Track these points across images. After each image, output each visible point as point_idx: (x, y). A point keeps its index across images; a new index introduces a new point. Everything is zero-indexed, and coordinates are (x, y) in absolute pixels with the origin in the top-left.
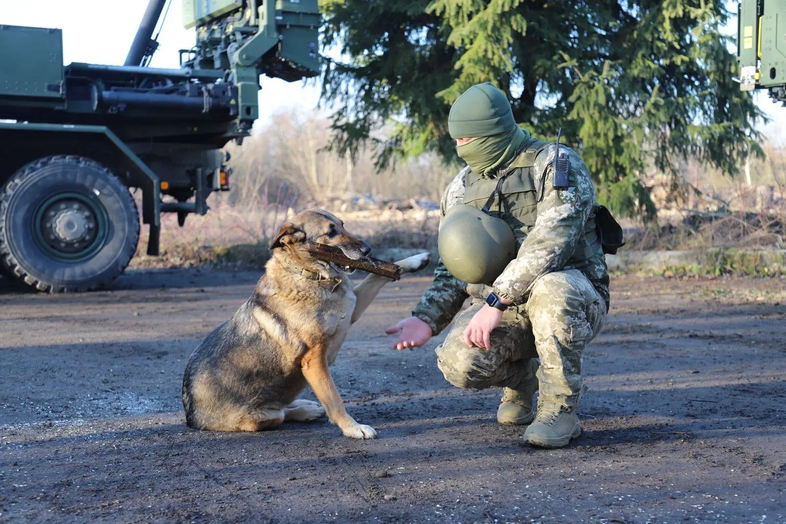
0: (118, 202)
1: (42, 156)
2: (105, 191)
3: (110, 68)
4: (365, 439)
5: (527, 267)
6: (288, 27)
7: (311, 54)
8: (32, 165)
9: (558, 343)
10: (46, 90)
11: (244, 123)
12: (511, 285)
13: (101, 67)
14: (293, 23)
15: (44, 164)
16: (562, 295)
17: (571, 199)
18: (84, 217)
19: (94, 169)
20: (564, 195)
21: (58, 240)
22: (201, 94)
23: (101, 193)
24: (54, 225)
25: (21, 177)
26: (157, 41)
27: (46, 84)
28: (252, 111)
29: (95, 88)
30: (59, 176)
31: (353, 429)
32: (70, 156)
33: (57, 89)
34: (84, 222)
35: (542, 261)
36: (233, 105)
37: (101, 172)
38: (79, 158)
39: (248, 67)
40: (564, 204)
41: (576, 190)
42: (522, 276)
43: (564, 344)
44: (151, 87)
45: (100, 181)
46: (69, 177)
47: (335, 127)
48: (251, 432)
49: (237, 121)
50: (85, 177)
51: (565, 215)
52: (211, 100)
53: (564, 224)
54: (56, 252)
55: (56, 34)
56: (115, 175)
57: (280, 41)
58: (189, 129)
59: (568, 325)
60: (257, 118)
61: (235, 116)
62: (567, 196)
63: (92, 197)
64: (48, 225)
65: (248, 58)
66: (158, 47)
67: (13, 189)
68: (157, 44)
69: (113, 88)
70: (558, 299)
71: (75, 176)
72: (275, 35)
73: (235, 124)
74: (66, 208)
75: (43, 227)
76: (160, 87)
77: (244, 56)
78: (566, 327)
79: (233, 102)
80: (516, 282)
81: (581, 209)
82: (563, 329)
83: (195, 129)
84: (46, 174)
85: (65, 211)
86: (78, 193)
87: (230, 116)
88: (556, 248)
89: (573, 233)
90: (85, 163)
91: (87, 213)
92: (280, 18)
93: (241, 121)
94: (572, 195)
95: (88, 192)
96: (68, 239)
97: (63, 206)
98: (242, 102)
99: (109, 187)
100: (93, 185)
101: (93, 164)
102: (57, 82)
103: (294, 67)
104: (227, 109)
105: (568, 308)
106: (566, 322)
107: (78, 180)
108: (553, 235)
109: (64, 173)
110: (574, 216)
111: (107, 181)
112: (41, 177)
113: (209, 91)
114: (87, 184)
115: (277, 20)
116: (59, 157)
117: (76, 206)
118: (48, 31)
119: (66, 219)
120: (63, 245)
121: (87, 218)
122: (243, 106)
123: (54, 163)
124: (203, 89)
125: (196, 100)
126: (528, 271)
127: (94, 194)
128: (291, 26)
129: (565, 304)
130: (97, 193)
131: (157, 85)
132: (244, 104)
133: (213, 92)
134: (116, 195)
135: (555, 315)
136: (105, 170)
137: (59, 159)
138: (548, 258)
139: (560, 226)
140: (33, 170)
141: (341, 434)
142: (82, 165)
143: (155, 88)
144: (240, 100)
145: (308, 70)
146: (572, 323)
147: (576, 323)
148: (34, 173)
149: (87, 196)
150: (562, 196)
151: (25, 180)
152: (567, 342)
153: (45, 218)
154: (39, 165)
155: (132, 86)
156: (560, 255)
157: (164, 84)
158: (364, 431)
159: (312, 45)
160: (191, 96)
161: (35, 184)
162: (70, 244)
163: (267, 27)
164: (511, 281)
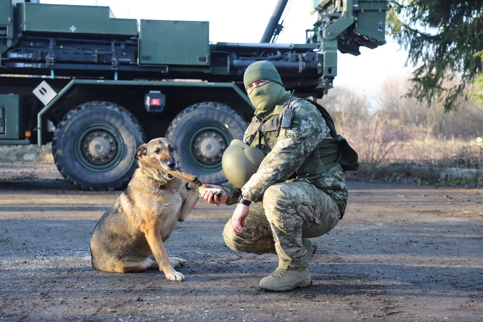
0: (240, 132)
1: (195, 103)
2: (232, 125)
3: (241, 45)
4: (176, 281)
5: (260, 179)
6: (362, 11)
7: (379, 30)
8: (188, 109)
9: (276, 228)
10: (198, 61)
11: (327, 79)
12: (250, 190)
13: (235, 45)
14: (366, 9)
15: (195, 108)
16: (275, 198)
17: (293, 135)
18: (218, 142)
19: (226, 111)
20: (289, 133)
21: (202, 156)
22: (297, 60)
23: (229, 126)
24: (200, 147)
25: (181, 117)
26: (283, 25)
27: (198, 57)
28: (332, 70)
29: (228, 58)
30: (204, 116)
31: (171, 275)
32: (212, 103)
33: (204, 60)
34: (218, 145)
35: (270, 175)
36: (319, 67)
37: (230, 113)
38: (216, 104)
39: (331, 40)
40: (287, 138)
41: (299, 130)
42: (257, 184)
43: (280, 229)
44: (267, 56)
45: (229, 119)
46: (210, 116)
47: (416, 79)
48: (121, 273)
49: (322, 77)
50: (219, 116)
51: (286, 146)
52: (304, 63)
53: (285, 151)
54: (200, 164)
55: (205, 25)
56: (239, 114)
57: (355, 21)
58: (295, 83)
59: (280, 217)
60: (336, 75)
61: (321, 75)
62: (291, 134)
63: (224, 129)
64: (196, 147)
65: (332, 34)
66: (283, 29)
67: (176, 124)
68: (282, 27)
69: (241, 58)
70: (272, 201)
71: (213, 116)
72: (352, 17)
73: (321, 79)
74: (208, 136)
75: (193, 148)
76: (273, 56)
77: (329, 33)
78: (278, 219)
79: (319, 65)
80: (253, 188)
81: (299, 142)
82: (277, 220)
83: (299, 84)
84: (196, 114)
85: (207, 138)
86: (215, 126)
87: (318, 74)
88: (279, 167)
89: (292, 157)
90: (220, 108)
91: (221, 140)
92: (356, 6)
93: (325, 78)
94: (294, 133)
95: (221, 126)
96: (208, 156)
97: (206, 135)
98: (326, 65)
99: (234, 123)
100: (224, 121)
101: (225, 107)
102: (204, 56)
103: (367, 39)
104: (316, 70)
105: (278, 207)
106: (278, 215)
107: (215, 118)
108: (278, 158)
109: (207, 114)
110: (293, 146)
111: (233, 118)
112: (193, 116)
113: (303, 58)
114: (221, 120)
115: (354, 7)
116: (204, 103)
117: (214, 135)
118: (200, 23)
119: (207, 143)
120: (205, 160)
121: (221, 142)
122: (325, 67)
123: (201, 107)
124: (300, 56)
125: (295, 64)
126: (261, 181)
127: (225, 127)
128: (364, 10)
129: (276, 204)
130: (227, 126)
131: (270, 55)
132: (327, 66)
133: (306, 59)
134: (238, 127)
135: (271, 211)
136: (233, 111)
137: (204, 104)
138: (274, 173)
139: (283, 153)
140: (188, 111)
141: (165, 278)
142: (218, 108)
143: (269, 57)
144: (324, 63)
145: (377, 40)
146: (282, 216)
147: (285, 216)
148: (188, 114)
149: (220, 128)
150: (288, 133)
151: (182, 118)
152: (282, 228)
153: (194, 142)
154: (192, 109)
155: (255, 56)
156: (282, 171)
157: (276, 54)
158: (176, 276)
159: (381, 23)
160: (291, 62)
161: (189, 121)
162: (209, 159)
163: (347, 12)
164: (250, 187)
